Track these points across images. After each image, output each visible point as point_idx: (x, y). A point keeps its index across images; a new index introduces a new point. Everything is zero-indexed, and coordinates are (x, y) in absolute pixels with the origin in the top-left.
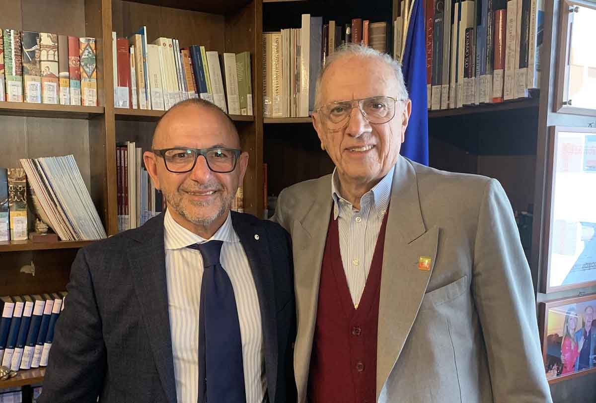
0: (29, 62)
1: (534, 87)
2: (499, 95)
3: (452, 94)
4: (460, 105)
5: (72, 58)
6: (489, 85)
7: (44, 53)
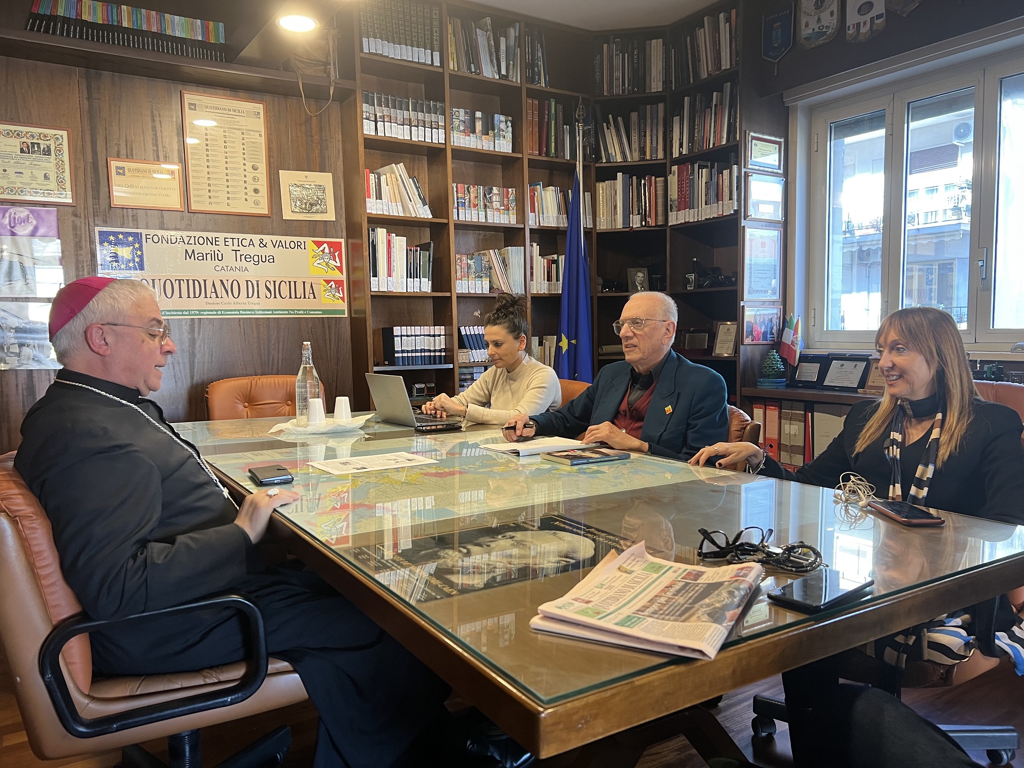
0: (489, 202)
1: (736, 208)
2: (721, 213)
3: (700, 213)
4: (703, 219)
5: (505, 199)
6: (716, 209)
7: (495, 197)
